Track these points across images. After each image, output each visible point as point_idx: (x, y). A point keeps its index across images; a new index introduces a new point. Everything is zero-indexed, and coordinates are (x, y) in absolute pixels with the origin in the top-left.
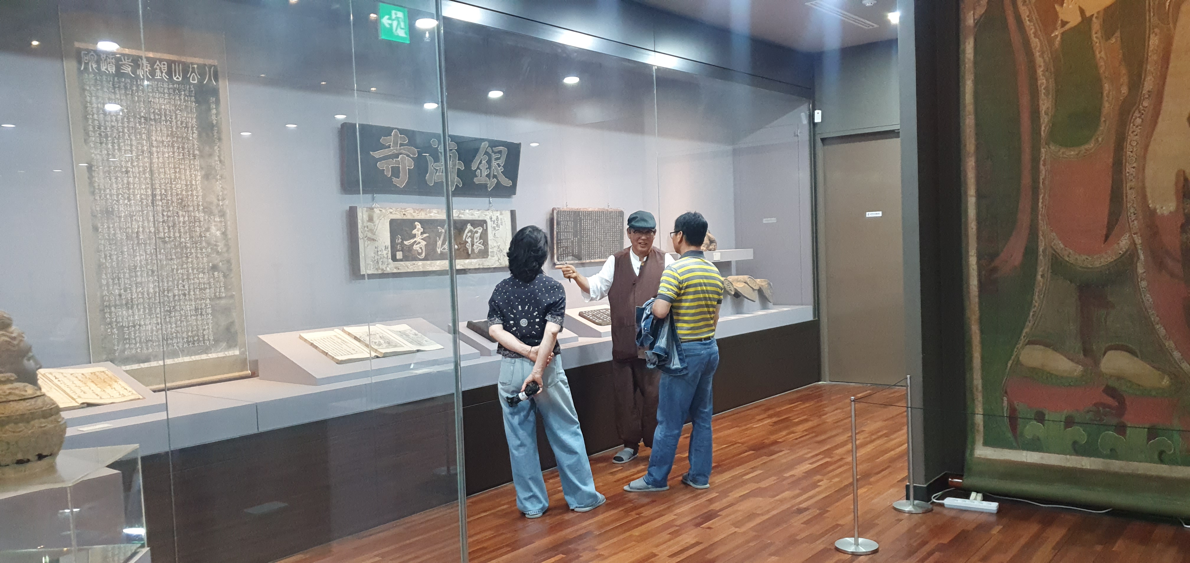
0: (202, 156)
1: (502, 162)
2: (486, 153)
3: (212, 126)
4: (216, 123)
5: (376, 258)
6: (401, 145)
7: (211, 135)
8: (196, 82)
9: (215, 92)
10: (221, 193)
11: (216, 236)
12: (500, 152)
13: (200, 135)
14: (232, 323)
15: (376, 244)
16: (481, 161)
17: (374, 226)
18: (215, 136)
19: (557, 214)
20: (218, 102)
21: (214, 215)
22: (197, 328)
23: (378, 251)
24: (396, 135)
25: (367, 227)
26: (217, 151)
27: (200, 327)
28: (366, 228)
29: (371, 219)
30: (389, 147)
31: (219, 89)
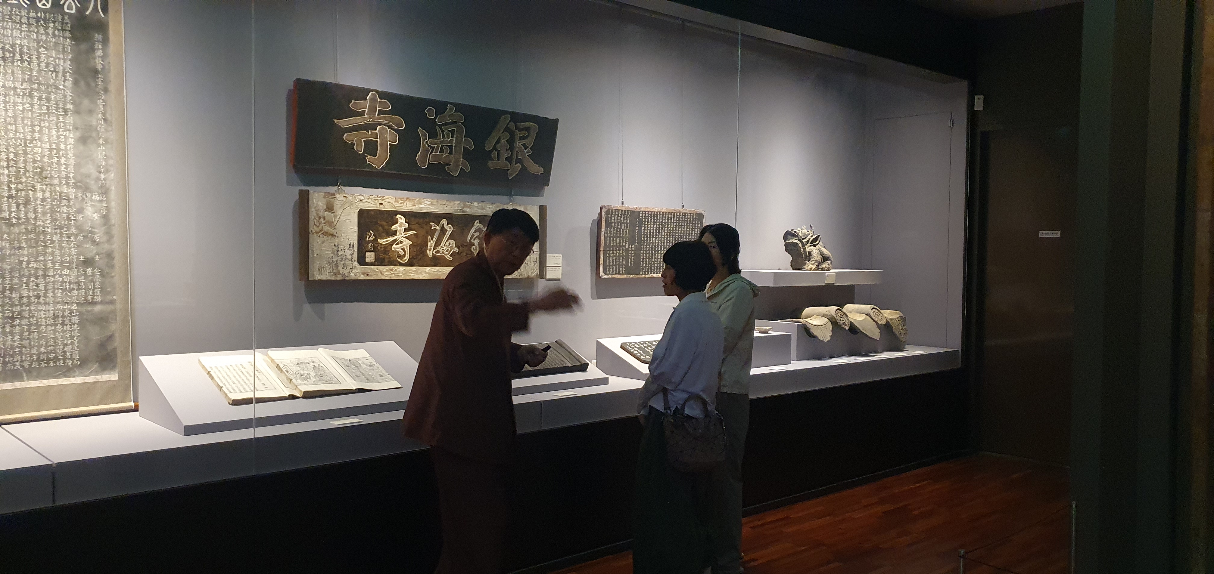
0: (77, 112)
1: (530, 142)
2: (507, 129)
3: (96, 72)
4: (102, 69)
5: (334, 260)
6: (380, 112)
7: (93, 84)
8: (73, 11)
9: (102, 27)
10: (104, 163)
11: (92, 221)
12: (528, 129)
13: (76, 83)
14: (111, 338)
15: (336, 241)
16: (499, 138)
17: (335, 216)
18: (100, 87)
19: (607, 213)
20: (105, 41)
21: (90, 192)
22: (55, 342)
23: (338, 251)
24: (373, 100)
25: (324, 219)
26: (101, 107)
27: (59, 342)
28: (322, 220)
29: (330, 208)
30: (362, 114)
31: (108, 22)
